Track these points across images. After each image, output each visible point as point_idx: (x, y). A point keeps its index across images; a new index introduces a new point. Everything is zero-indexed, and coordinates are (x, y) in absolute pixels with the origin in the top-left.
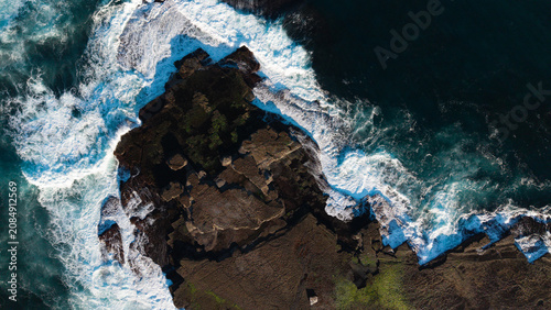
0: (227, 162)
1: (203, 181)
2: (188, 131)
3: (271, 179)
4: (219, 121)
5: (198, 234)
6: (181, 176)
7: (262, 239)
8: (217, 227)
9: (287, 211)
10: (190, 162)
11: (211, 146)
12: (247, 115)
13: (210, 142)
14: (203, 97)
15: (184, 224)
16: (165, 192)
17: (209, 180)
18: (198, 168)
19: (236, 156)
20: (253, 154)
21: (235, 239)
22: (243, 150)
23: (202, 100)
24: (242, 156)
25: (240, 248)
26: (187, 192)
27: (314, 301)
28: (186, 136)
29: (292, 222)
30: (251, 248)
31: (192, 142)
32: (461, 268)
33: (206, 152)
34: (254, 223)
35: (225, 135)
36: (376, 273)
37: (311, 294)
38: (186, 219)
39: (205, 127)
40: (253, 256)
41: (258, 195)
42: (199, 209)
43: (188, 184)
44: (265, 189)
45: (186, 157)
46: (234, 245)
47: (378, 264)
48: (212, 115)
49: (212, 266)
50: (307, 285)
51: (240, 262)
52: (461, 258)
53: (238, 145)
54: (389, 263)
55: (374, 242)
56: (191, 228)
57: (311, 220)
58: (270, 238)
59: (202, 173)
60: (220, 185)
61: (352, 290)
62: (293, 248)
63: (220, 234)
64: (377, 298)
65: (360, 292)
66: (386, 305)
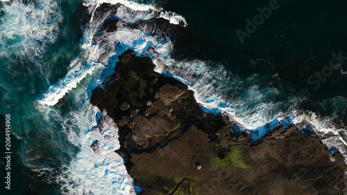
0: (149, 104)
1: (138, 114)
2: (128, 90)
3: (172, 110)
4: (143, 84)
5: (139, 141)
6: (127, 113)
7: (170, 140)
8: (148, 136)
9: (181, 125)
10: (131, 105)
11: (140, 96)
12: (157, 79)
13: (140, 94)
14: (134, 73)
15: (131, 137)
16: (120, 121)
17: (142, 113)
18: (135, 108)
19: (153, 100)
20: (162, 98)
21: (157, 141)
22: (156, 97)
23: (134, 75)
24: (156, 100)
25: (160, 145)
26: (131, 121)
27: (199, 168)
28: (127, 93)
29: (184, 130)
30: (166, 145)
31: (131, 95)
32: (271, 144)
33: (138, 100)
34: (166, 132)
35: (146, 90)
36: (229, 150)
37: (198, 164)
38: (132, 134)
39: (136, 87)
40: (167, 148)
41: (165, 117)
42: (138, 128)
43: (131, 116)
44: (169, 115)
45: (129, 103)
46: (157, 144)
47: (229, 146)
48: (139, 81)
49: (147, 156)
50: (195, 160)
51: (161, 152)
52: (270, 139)
53: (154, 94)
54: (235, 145)
55: (226, 135)
56: (135, 138)
57: (194, 128)
58: (174, 139)
59: (137, 110)
60: (147, 115)
61: (218, 160)
62: (186, 142)
63: (149, 139)
64: (231, 163)
65: (222, 161)
66: (236, 166)
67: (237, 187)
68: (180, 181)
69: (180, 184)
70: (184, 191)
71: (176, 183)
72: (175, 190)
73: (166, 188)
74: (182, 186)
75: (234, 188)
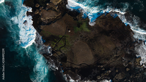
0: (48, 4)
1: (43, 9)
3: (57, 7)
5: (44, 20)
6: (38, 8)
8: (47, 18)
9: (62, 13)
10: (40, 5)
11: (44, 1)
15: (40, 18)
16: (36, 12)
17: (44, 8)
18: (42, 6)
20: (53, 2)
21: (51, 20)
22: (51, 1)
24: (51, 3)
25: (53, 22)
26: (40, 11)
27: (70, 31)
29: (63, 15)
30: (55, 22)
31: (40, 1)
32: (100, 21)
33: (43, 3)
34: (55, 16)
36: (82, 24)
37: (69, 30)
38: (41, 17)
40: (56, 23)
41: (55, 10)
42: (43, 15)
43: (40, 10)
44: (56, 9)
46: (51, 22)
47: (82, 22)
49: (48, 26)
50: (68, 28)
51: (53, 25)
52: (99, 19)
54: (84, 22)
55: (81, 18)
56: (42, 19)
57: (67, 15)
58: (58, 19)
59: (43, 7)
60: (47, 9)
61: (77, 28)
62: (64, 21)
63: (48, 20)
64: (83, 29)
65: (79, 28)
66: (85, 31)
68: (61, 37)
69: (61, 38)
70: (63, 41)
71: (60, 38)
72: (59, 41)
73: (55, 40)
74: (63, 39)
75: (84, 40)
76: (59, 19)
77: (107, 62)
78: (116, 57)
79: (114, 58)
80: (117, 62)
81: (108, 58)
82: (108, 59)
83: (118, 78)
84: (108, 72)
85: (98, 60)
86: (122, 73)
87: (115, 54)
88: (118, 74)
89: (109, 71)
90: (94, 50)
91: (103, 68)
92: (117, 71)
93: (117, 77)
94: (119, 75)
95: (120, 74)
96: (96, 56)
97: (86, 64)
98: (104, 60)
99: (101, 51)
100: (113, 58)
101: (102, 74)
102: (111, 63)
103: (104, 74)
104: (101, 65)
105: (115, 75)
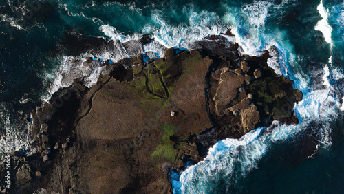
0: (250, 96)
1: (245, 82)
2: (270, 84)
3: (234, 113)
4: (269, 99)
5: (221, 71)
6: (250, 73)
7: (208, 100)
8: (221, 81)
9: (217, 115)
10: (256, 79)
11: (259, 91)
12: (268, 113)
13: (261, 91)
14: (283, 96)
15: (227, 67)
16: (246, 64)
17: (244, 85)
18: (252, 82)
19: (252, 101)
20: (249, 109)
21: (212, 88)
22: (253, 106)
23: (281, 95)
24: (250, 104)
25: (208, 88)
26: (243, 73)
27: (172, 114)
28: (268, 82)
29: (212, 116)
30: (206, 93)
31: (264, 83)
32: (163, 188)
33: (257, 88)
34: (217, 99)
35: (262, 99)
36: (175, 147)
37: (176, 114)
38: (230, 68)
39: (269, 91)
40: (202, 93)
41: (230, 105)
42: (233, 76)
43: (246, 75)
44: (231, 109)
45: (258, 79)
46: (210, 86)
47: (178, 149)
48: (273, 97)
49: (204, 73)
50: (180, 113)
51: (201, 87)
52: (167, 190)
53: (256, 104)
54: (177, 155)
55: (189, 151)
56: (225, 70)
57: (209, 125)
58: (208, 103)
59: (248, 83)
60: (240, 90)
61: (171, 133)
62: (199, 112)
63: (217, 82)
64: (163, 144)
65: (169, 136)
66: (158, 147)
67: (139, 139)
68: (168, 91)
69: (166, 90)
70: (158, 91)
71: (168, 87)
72: (163, 83)
73: (169, 76)
74: (163, 91)
75: (139, 136)
76: (208, 105)
77: (69, 162)
78: (70, 187)
79: (69, 181)
80: (56, 183)
81: (76, 167)
82: (73, 166)
83: (21, 169)
84: (45, 154)
85: (81, 144)
86: (27, 182)
87: (76, 186)
88: (30, 173)
89: (46, 156)
90: (108, 146)
91: (60, 147)
92: (38, 174)
93: (26, 167)
94: (28, 174)
95: (29, 178)
96: (93, 144)
97: (86, 114)
98: (75, 158)
99: (97, 160)
100: (69, 178)
101: (47, 140)
102: (62, 170)
103: (45, 143)
104: (69, 146)
105: (30, 166)
